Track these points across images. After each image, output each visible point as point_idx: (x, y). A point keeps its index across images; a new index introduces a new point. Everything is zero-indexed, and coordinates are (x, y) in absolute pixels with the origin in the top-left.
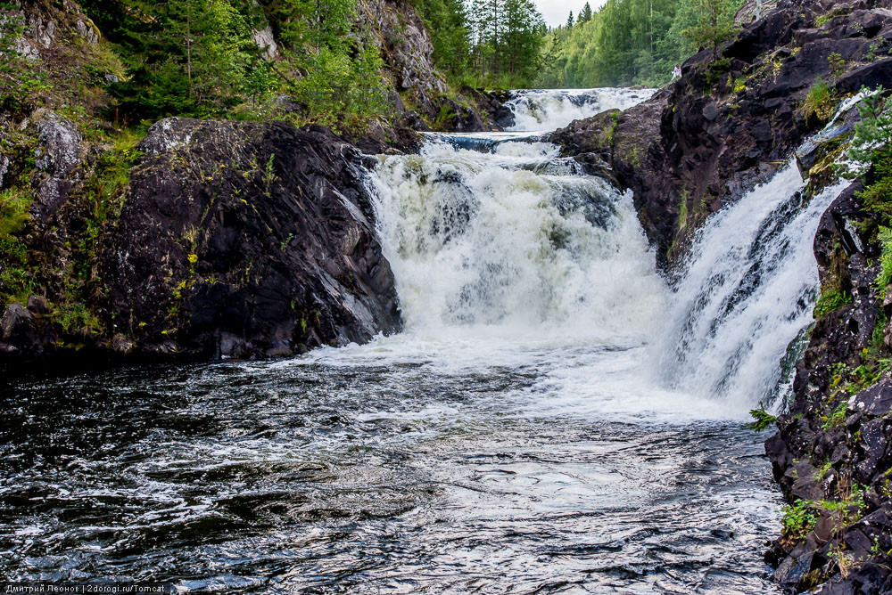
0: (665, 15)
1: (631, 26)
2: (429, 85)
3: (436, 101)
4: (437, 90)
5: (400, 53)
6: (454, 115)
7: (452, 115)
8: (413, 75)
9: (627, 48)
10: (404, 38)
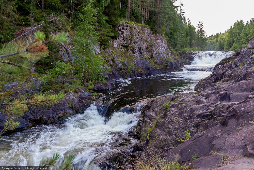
0: (240, 31)
1: (233, 34)
2: (162, 56)
3: (163, 60)
4: (164, 57)
5: (153, 48)
6: (167, 64)
7: (166, 64)
8: (156, 54)
9: (233, 37)
10: (156, 44)
